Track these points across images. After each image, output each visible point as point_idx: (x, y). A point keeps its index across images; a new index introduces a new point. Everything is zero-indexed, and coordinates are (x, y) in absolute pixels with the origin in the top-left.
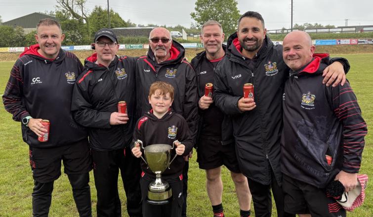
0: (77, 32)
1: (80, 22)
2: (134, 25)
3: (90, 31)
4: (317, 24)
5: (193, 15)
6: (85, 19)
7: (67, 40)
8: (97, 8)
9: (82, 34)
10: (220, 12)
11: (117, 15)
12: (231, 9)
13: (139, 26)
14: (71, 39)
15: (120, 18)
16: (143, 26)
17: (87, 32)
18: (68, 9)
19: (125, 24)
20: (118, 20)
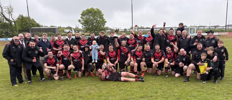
0: (9, 30)
1: (11, 23)
2: (42, 26)
3: (17, 29)
4: (141, 27)
5: (80, 21)
6: (13, 22)
7: (3, 34)
8: (20, 16)
9: (12, 31)
10: (95, 19)
11: (33, 20)
12: (101, 18)
13: (45, 26)
14: (5, 34)
15: (35, 22)
16: (47, 27)
17: (16, 29)
18: (2, 16)
19: (38, 25)
20: (34, 23)
